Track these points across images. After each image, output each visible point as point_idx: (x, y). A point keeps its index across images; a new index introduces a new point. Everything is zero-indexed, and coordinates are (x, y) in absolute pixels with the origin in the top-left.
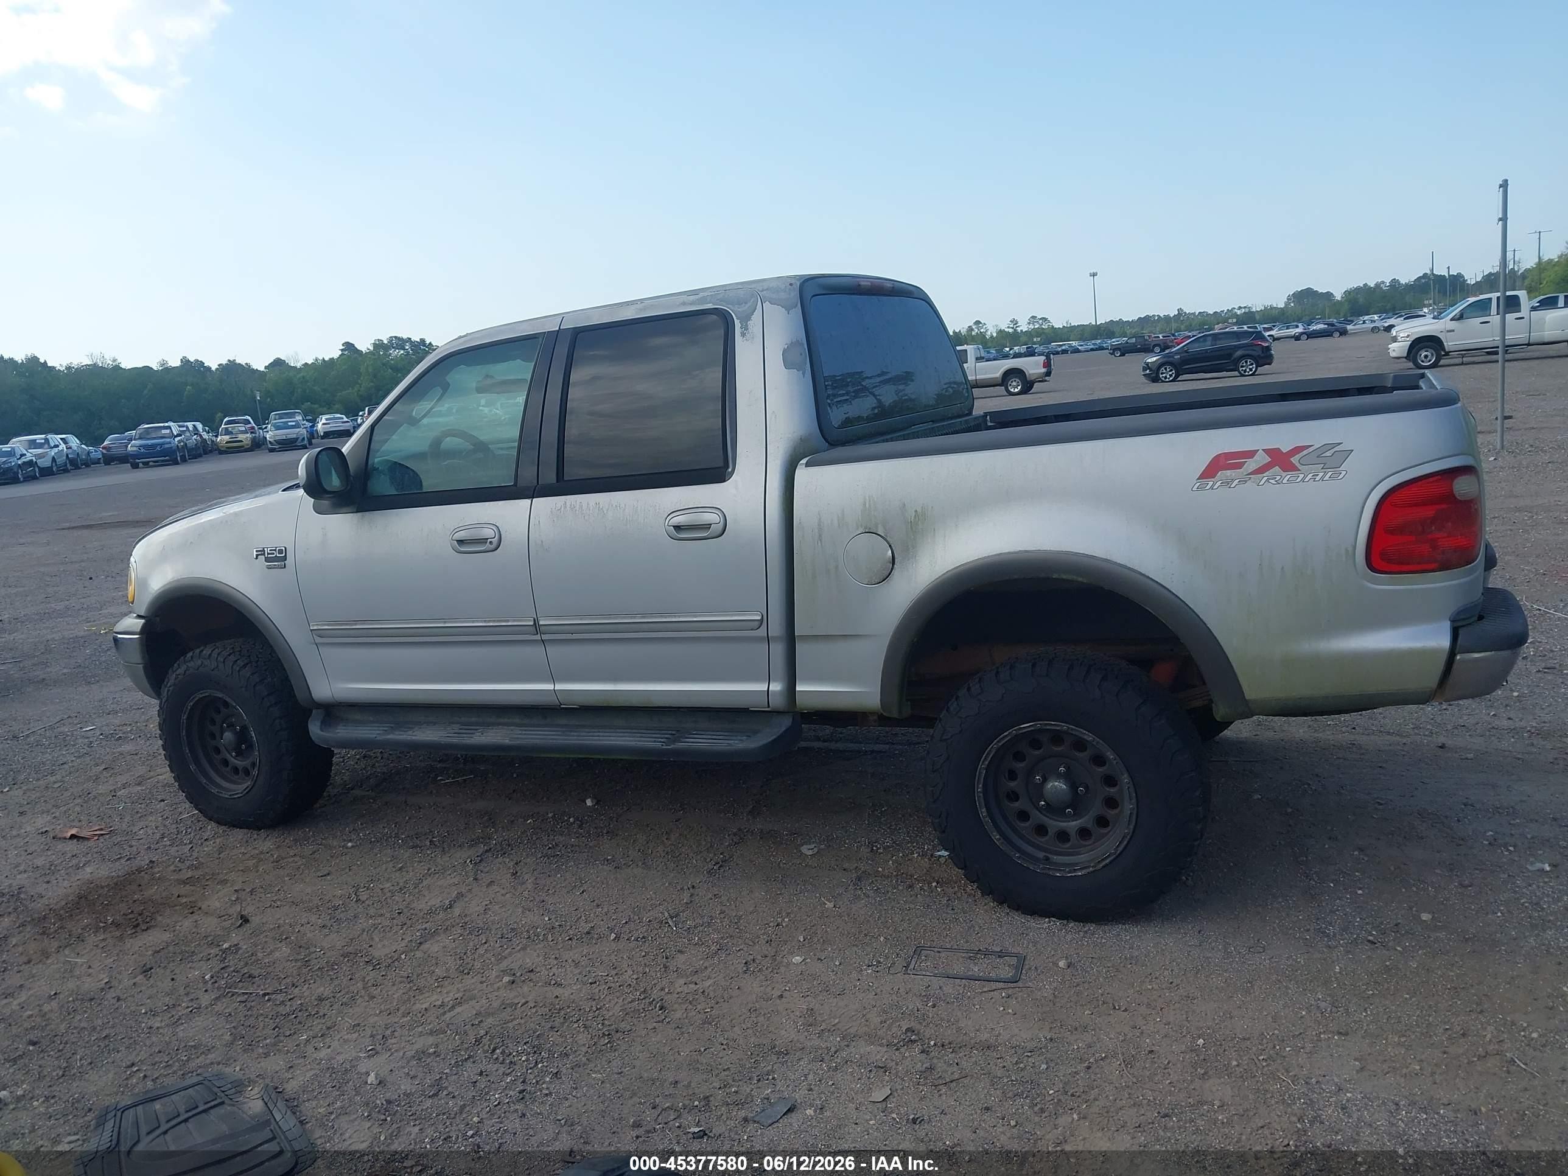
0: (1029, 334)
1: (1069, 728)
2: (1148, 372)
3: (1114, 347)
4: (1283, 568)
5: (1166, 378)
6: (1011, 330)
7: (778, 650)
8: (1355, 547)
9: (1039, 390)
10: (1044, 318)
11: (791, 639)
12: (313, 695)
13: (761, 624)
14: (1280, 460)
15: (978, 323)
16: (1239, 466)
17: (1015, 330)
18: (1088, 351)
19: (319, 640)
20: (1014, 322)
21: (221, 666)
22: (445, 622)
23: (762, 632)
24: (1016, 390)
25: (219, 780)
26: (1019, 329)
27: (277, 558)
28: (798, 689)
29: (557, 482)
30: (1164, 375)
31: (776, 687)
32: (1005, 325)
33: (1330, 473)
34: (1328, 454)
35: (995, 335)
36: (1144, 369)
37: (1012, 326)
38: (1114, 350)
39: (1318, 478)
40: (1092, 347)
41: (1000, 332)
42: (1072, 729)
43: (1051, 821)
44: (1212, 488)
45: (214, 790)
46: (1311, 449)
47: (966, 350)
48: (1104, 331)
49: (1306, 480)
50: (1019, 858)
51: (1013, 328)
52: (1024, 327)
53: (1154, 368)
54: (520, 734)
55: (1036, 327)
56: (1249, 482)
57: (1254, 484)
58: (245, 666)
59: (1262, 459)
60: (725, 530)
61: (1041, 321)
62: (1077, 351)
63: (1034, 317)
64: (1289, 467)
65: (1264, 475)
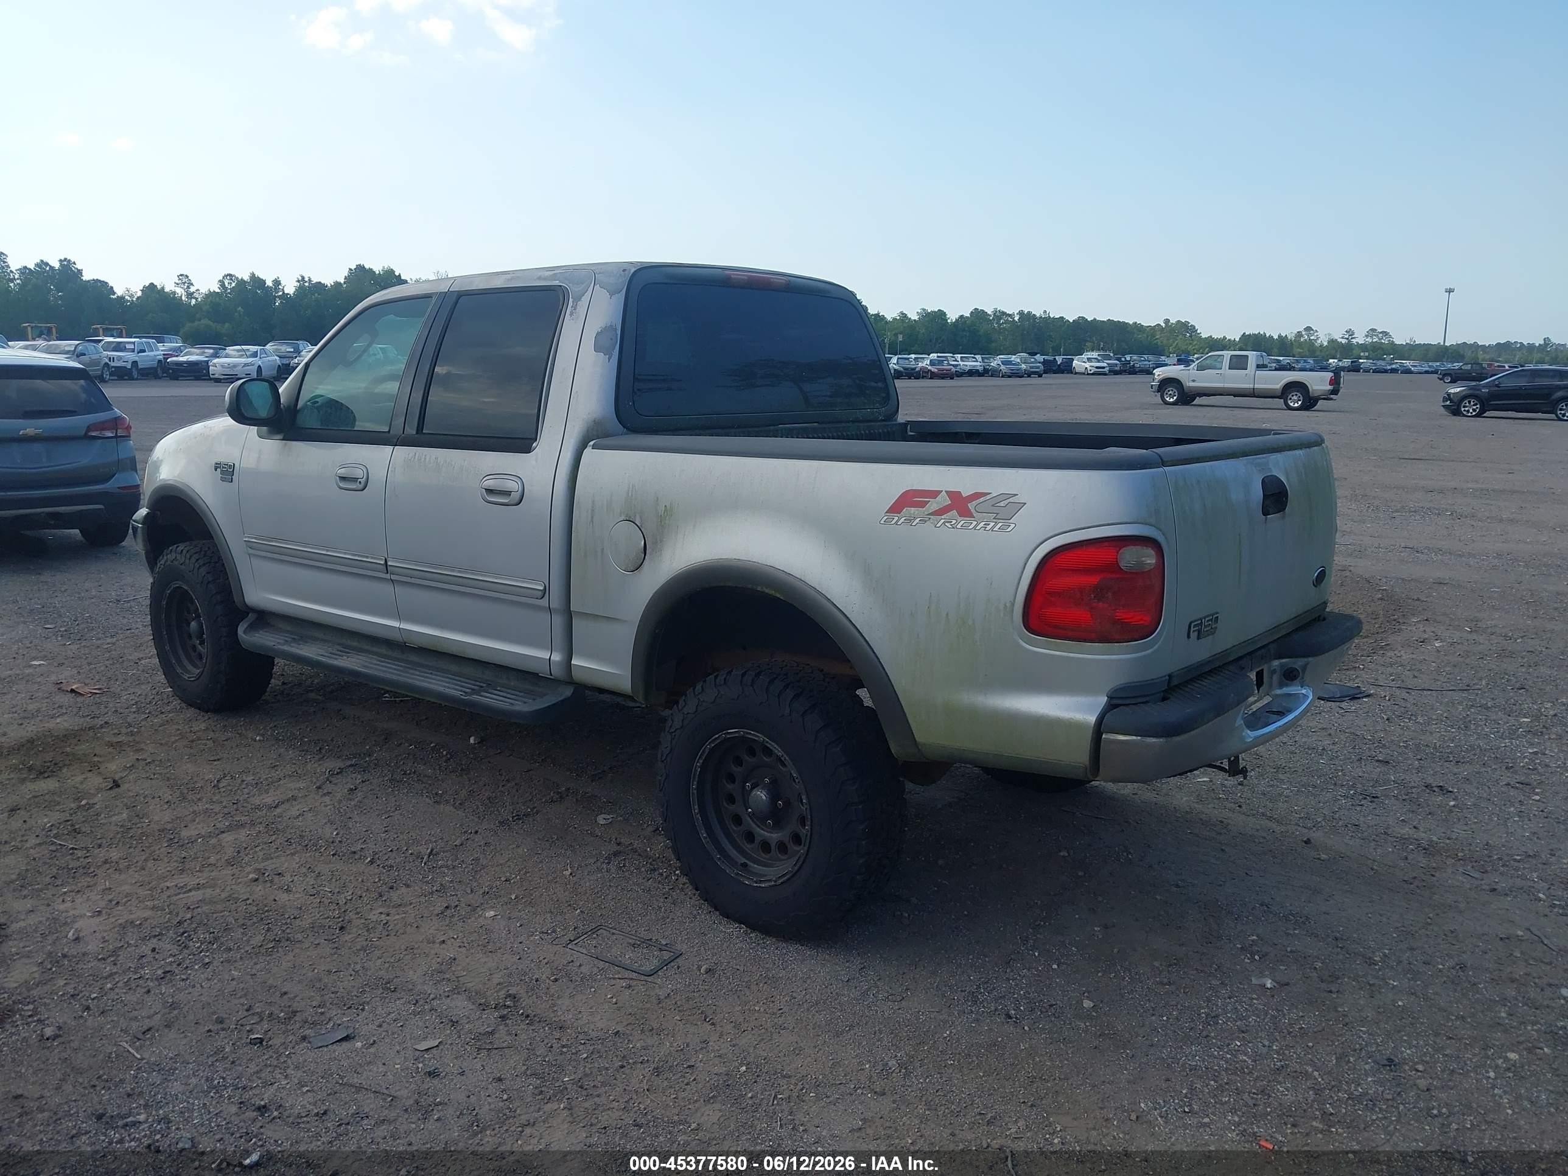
0: (1363, 347)
1: (764, 740)
2: (1448, 403)
3: (1444, 372)
4: (947, 614)
5: (1468, 411)
6: (1344, 341)
7: (558, 621)
8: (1013, 604)
9: (1320, 409)
10: (1385, 332)
11: (569, 615)
12: (246, 600)
13: (545, 593)
14: (960, 504)
15: (1308, 329)
16: (923, 505)
17: (1349, 341)
18: (1420, 373)
19: (251, 551)
20: (1350, 333)
21: (187, 561)
22: (327, 551)
23: (544, 602)
24: (1296, 405)
25: (186, 662)
26: (1354, 341)
27: (226, 471)
28: (572, 662)
29: (417, 433)
30: (1466, 409)
31: (557, 657)
32: (1339, 336)
33: (1000, 524)
34: (1002, 504)
35: (1325, 344)
36: (1445, 400)
37: (1347, 336)
38: (1445, 375)
39: (989, 527)
40: (1427, 369)
41: (1332, 342)
42: (767, 742)
43: (758, 829)
44: (896, 523)
45: (179, 670)
46: (988, 497)
47: (1247, 356)
48: (1452, 353)
49: (978, 528)
50: (720, 859)
51: (1347, 339)
52: (1360, 339)
53: (1456, 400)
54: (375, 664)
55: (1374, 340)
56: (928, 523)
57: (932, 525)
58: (204, 564)
59: (943, 500)
60: (521, 501)
61: (1380, 335)
62: (1408, 371)
63: (1373, 330)
64: (965, 513)
65: (943, 517)
